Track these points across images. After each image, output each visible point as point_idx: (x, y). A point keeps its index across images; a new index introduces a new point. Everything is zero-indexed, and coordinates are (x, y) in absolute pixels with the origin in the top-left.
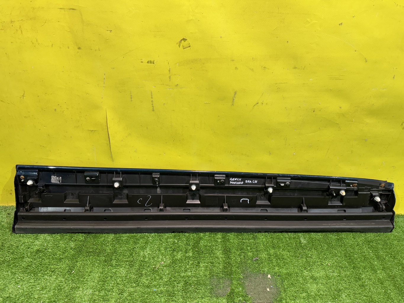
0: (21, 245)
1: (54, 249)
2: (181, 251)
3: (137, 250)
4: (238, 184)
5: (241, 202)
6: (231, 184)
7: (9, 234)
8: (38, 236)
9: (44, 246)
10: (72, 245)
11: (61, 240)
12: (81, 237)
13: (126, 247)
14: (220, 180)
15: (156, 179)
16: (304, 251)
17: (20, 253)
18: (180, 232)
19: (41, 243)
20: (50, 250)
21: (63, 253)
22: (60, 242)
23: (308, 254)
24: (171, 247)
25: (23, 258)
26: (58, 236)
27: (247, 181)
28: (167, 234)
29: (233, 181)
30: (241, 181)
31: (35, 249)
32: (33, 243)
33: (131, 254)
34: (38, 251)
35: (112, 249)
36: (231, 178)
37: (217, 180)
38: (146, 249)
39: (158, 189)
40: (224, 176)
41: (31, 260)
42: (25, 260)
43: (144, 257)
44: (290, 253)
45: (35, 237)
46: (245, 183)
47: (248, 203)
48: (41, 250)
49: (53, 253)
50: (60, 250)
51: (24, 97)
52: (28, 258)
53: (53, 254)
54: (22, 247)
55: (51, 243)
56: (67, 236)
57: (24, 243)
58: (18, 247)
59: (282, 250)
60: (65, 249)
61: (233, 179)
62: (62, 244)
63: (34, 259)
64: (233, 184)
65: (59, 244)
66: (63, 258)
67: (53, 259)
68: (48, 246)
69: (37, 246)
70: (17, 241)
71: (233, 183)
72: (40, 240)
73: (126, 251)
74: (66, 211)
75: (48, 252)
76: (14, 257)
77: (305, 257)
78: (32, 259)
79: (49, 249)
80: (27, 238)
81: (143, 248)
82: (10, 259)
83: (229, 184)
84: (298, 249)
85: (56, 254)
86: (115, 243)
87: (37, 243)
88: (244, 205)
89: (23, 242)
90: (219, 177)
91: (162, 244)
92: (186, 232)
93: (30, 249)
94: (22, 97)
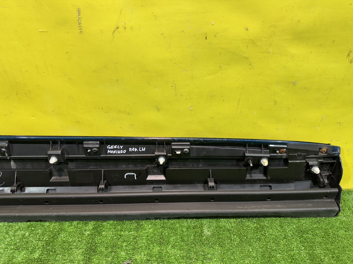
5: (125, 178)
14: (91, 148)
16: (203, 248)
23: (208, 254)
27: (131, 149)
30: (123, 149)
36: (109, 146)
37: (87, 149)
39: (12, 163)
40: (98, 142)
44: (182, 252)
46: (128, 152)
47: (136, 179)
59: (172, 246)
61: (112, 147)
71: (112, 152)
77: (201, 258)
83: (106, 153)
84: (195, 246)
88: (130, 182)
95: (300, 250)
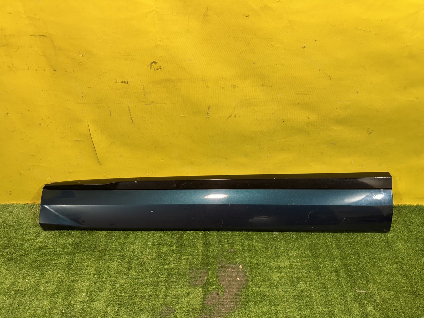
1: (54, 246)
2: (166, 244)
3: (128, 245)
7: (13, 232)
8: (40, 233)
9: (45, 243)
10: (70, 241)
11: (59, 237)
12: (77, 233)
13: (117, 242)
16: (275, 242)
17: (25, 250)
19: (43, 240)
20: (51, 247)
21: (63, 249)
22: (59, 239)
23: (278, 245)
24: (157, 242)
25: (28, 255)
26: (57, 233)
31: (38, 246)
32: (35, 241)
33: (122, 249)
34: (41, 248)
35: (106, 244)
38: (135, 244)
41: (35, 257)
42: (29, 256)
43: (134, 251)
44: (262, 244)
45: (37, 234)
48: (43, 247)
49: (54, 249)
50: (60, 246)
51: (9, 115)
52: (32, 255)
53: (54, 251)
54: (26, 244)
55: (51, 240)
56: (65, 233)
57: (28, 240)
58: (22, 244)
59: (255, 241)
60: (64, 246)
62: (61, 241)
63: (38, 255)
65: (58, 241)
66: (62, 254)
67: (54, 255)
68: (49, 243)
69: (39, 243)
70: (21, 239)
72: (42, 238)
73: (118, 246)
75: (49, 248)
76: (20, 254)
77: (274, 248)
78: (36, 255)
79: (50, 245)
80: (30, 236)
81: (133, 243)
82: (17, 256)
84: (269, 241)
85: (57, 250)
86: (108, 239)
87: (39, 240)
89: (26, 240)
91: (150, 238)
93: (33, 246)
94: (7, 114)
95: (332, 243)
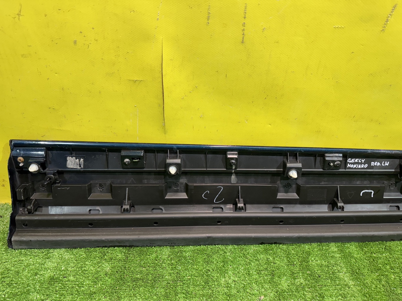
0: (24, 270)
1: (78, 276)
4: (359, 169)
5: (361, 195)
6: (350, 168)
8: (50, 253)
9: (61, 271)
10: (107, 267)
11: (86, 259)
12: (118, 253)
13: (194, 269)
14: (334, 162)
15: (233, 161)
17: (23, 283)
18: (271, 244)
19: (56, 265)
20: (71, 278)
21: (94, 282)
22: (87, 263)
25: (29, 294)
26: (81, 252)
27: (373, 163)
28: (252, 247)
29: (351, 163)
30: (364, 164)
31: (47, 276)
32: (43, 266)
33: (207, 282)
34: (52, 280)
35: (173, 273)
36: (350, 159)
37: (329, 162)
38: (227, 273)
39: (233, 177)
40: (341, 155)
41: (42, 297)
42: (31, 297)
45: (45, 255)
46: (370, 167)
47: (372, 196)
48: (57, 278)
49: (77, 283)
50: (88, 277)
52: (36, 294)
53: (78, 285)
54: (25, 273)
55: (72, 265)
56: (97, 252)
57: (28, 265)
58: (18, 272)
60: (96, 276)
61: (353, 161)
62: (90, 267)
63: (47, 295)
64: (352, 168)
65: (85, 267)
66: (95, 293)
67: (79, 295)
68: (68, 271)
69: (49, 271)
70: (16, 263)
71: (352, 166)
72: (54, 260)
73: (197, 277)
74: (92, 212)
75: (69, 281)
76: (13, 292)
78: (43, 295)
79: (69, 275)
80: (32, 257)
81: (223, 272)
82: (6, 296)
83: (345, 167)
85: (83, 284)
86: (176, 264)
87: (49, 264)
89: (26, 264)
90: (332, 157)
91: (250, 263)
92: (281, 244)
93: (39, 276)
